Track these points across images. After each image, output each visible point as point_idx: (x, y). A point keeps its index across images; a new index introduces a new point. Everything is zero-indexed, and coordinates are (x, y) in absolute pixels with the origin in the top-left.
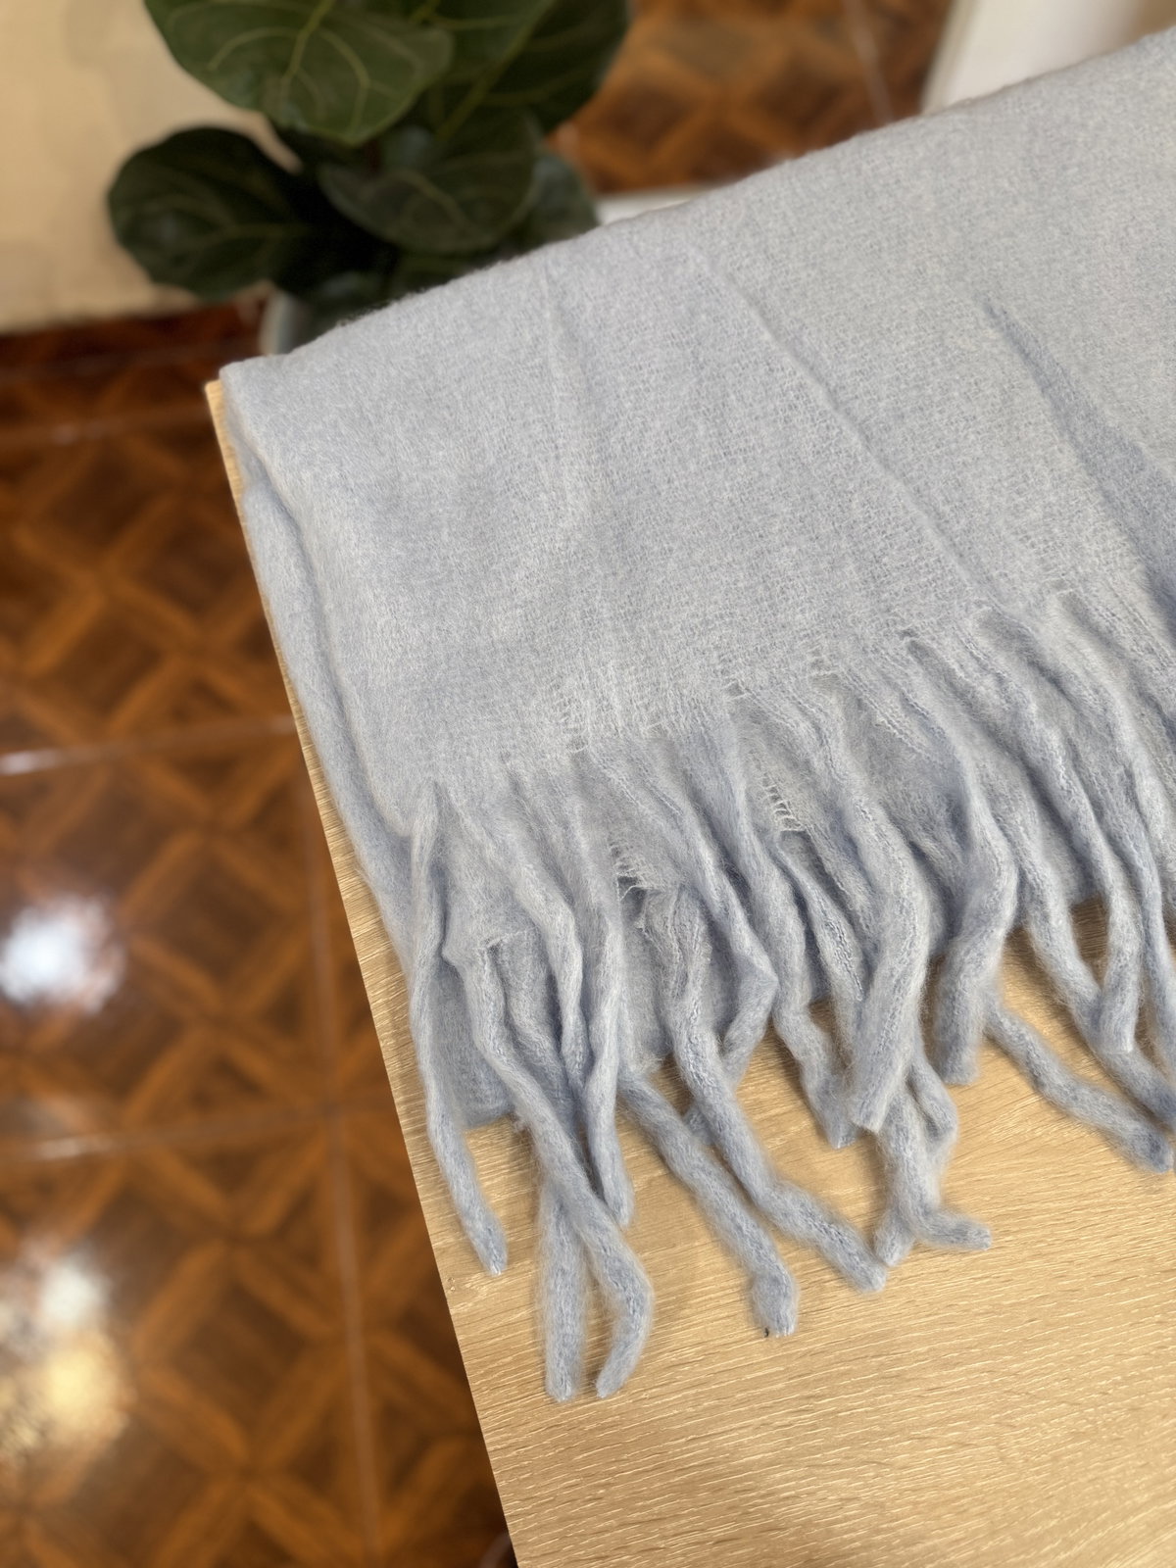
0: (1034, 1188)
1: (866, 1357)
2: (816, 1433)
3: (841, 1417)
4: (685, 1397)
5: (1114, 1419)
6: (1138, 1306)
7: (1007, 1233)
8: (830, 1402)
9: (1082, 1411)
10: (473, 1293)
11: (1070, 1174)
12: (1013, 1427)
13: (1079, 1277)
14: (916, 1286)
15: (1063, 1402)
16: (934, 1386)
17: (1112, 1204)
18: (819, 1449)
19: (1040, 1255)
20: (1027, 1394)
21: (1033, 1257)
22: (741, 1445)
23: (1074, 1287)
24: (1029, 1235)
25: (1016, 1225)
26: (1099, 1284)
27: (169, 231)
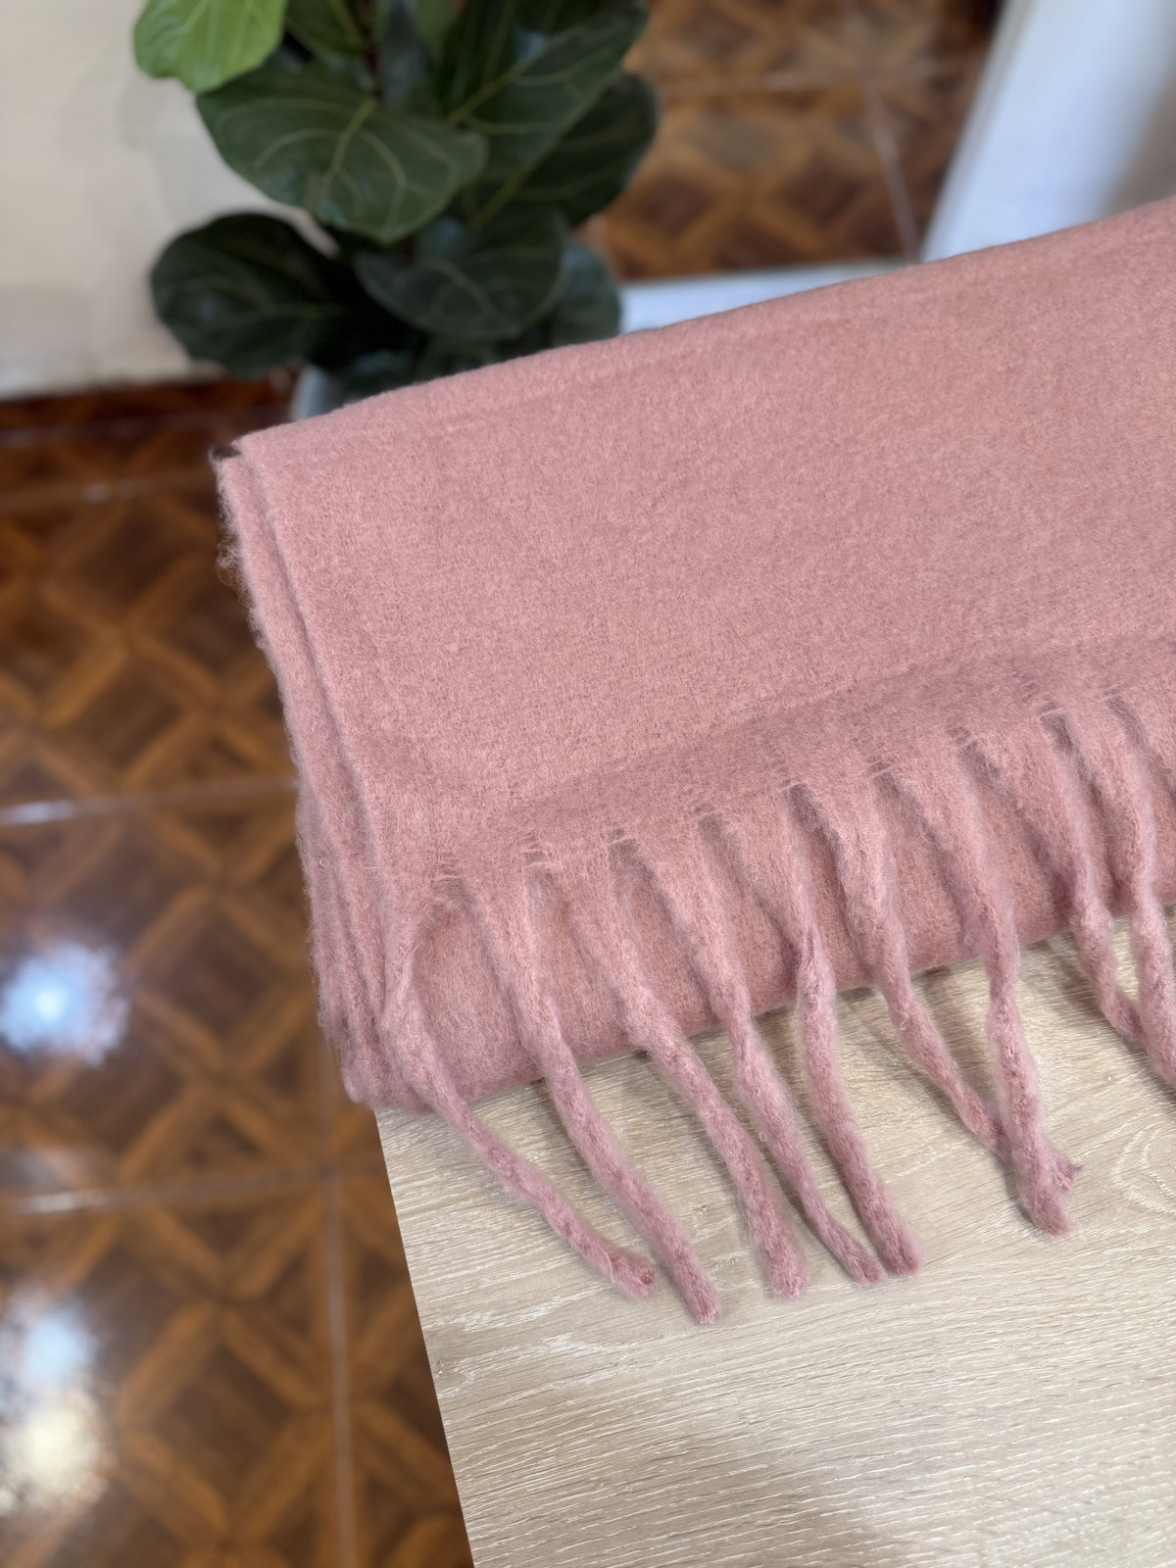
0: (1020, 1290)
1: (850, 1457)
2: (798, 1534)
3: (823, 1518)
4: (668, 1492)
5: (1097, 1530)
6: (1120, 1413)
7: (993, 1335)
8: (812, 1502)
9: (1064, 1520)
10: (460, 1378)
11: (1057, 1277)
12: (994, 1534)
13: (1062, 1382)
14: (902, 1385)
15: (1046, 1510)
16: (917, 1489)
17: (1097, 1309)
18: (800, 1551)
19: (1024, 1359)
20: (1010, 1500)
21: (1018, 1361)
22: (722, 1543)
23: (1060, 1392)
24: (1015, 1337)
25: (1001, 1327)
26: (1084, 1390)
27: (208, 309)
